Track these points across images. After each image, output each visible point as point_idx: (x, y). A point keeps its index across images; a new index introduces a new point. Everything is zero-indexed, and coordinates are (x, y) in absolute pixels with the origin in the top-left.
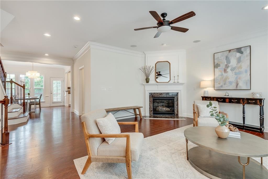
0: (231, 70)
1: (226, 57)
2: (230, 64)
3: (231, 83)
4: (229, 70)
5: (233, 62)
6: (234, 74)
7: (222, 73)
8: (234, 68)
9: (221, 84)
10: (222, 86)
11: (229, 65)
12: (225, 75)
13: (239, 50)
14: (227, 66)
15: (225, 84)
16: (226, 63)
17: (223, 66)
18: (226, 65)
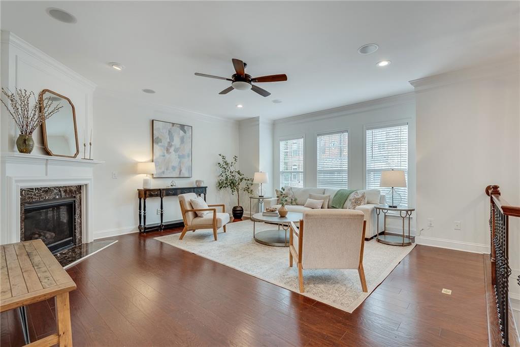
0: (174, 151)
1: (169, 131)
2: (173, 142)
3: (174, 168)
4: (172, 150)
5: (177, 141)
6: (177, 156)
7: (164, 153)
8: (177, 149)
9: (163, 170)
10: (163, 172)
11: (173, 144)
12: (167, 156)
13: (182, 127)
14: (170, 145)
15: (167, 169)
16: (168, 140)
17: (165, 142)
18: (169, 142)
